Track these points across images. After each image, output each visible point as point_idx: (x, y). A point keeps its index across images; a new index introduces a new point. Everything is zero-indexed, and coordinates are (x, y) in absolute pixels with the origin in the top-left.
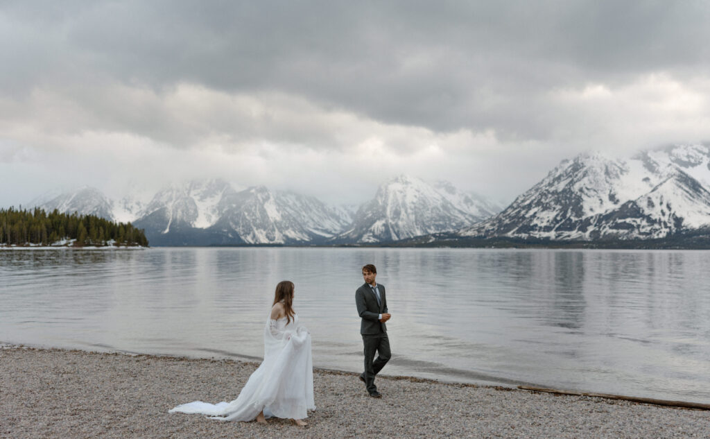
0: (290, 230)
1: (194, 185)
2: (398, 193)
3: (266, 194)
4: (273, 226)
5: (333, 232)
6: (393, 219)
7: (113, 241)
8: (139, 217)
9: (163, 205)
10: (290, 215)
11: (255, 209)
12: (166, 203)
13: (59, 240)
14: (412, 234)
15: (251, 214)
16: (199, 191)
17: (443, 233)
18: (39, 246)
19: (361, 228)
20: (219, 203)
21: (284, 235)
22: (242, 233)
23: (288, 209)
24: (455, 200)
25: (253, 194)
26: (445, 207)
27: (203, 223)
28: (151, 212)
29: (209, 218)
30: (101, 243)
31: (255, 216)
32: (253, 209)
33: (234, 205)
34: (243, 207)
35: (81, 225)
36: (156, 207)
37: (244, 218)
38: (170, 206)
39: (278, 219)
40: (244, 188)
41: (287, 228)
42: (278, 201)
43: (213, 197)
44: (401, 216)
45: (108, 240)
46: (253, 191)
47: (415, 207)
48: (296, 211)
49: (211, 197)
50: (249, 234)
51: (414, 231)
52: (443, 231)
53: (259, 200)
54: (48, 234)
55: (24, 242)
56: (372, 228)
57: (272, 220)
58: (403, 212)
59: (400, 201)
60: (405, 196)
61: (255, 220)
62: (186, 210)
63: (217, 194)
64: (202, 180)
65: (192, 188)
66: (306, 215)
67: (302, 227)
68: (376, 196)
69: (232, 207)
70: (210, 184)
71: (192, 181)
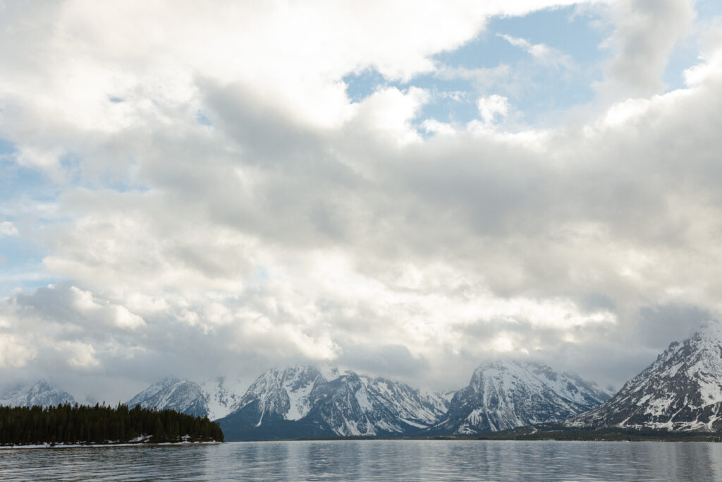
0: (382, 420)
1: (289, 374)
2: (494, 380)
3: (357, 383)
4: (364, 417)
5: (427, 422)
6: (490, 407)
7: (187, 437)
8: (233, 410)
10: (382, 404)
11: (346, 399)
12: (260, 394)
13: (137, 437)
14: (513, 425)
15: (342, 404)
16: (291, 381)
17: (547, 424)
18: (117, 443)
19: (457, 418)
20: (311, 394)
21: (376, 427)
22: (333, 425)
23: (380, 398)
24: (557, 387)
25: (344, 383)
26: (546, 395)
27: (294, 415)
28: (245, 404)
29: (300, 410)
31: (346, 406)
32: (344, 398)
33: (325, 396)
34: (334, 397)
36: (250, 399)
37: (336, 409)
38: (263, 398)
39: (370, 409)
40: (334, 377)
41: (379, 419)
42: (369, 390)
43: (305, 387)
44: (500, 405)
45: (184, 435)
46: (344, 380)
47: (514, 395)
48: (387, 400)
49: (303, 387)
50: (340, 426)
51: (515, 421)
52: (547, 421)
53: (350, 389)
56: (469, 418)
57: (363, 411)
58: (501, 400)
59: (497, 389)
60: (502, 382)
61: (345, 411)
62: (278, 403)
63: (309, 384)
64: (295, 371)
65: (285, 379)
66: (398, 404)
67: (394, 417)
68: (471, 383)
69: (323, 397)
70: (302, 374)
71: (285, 372)
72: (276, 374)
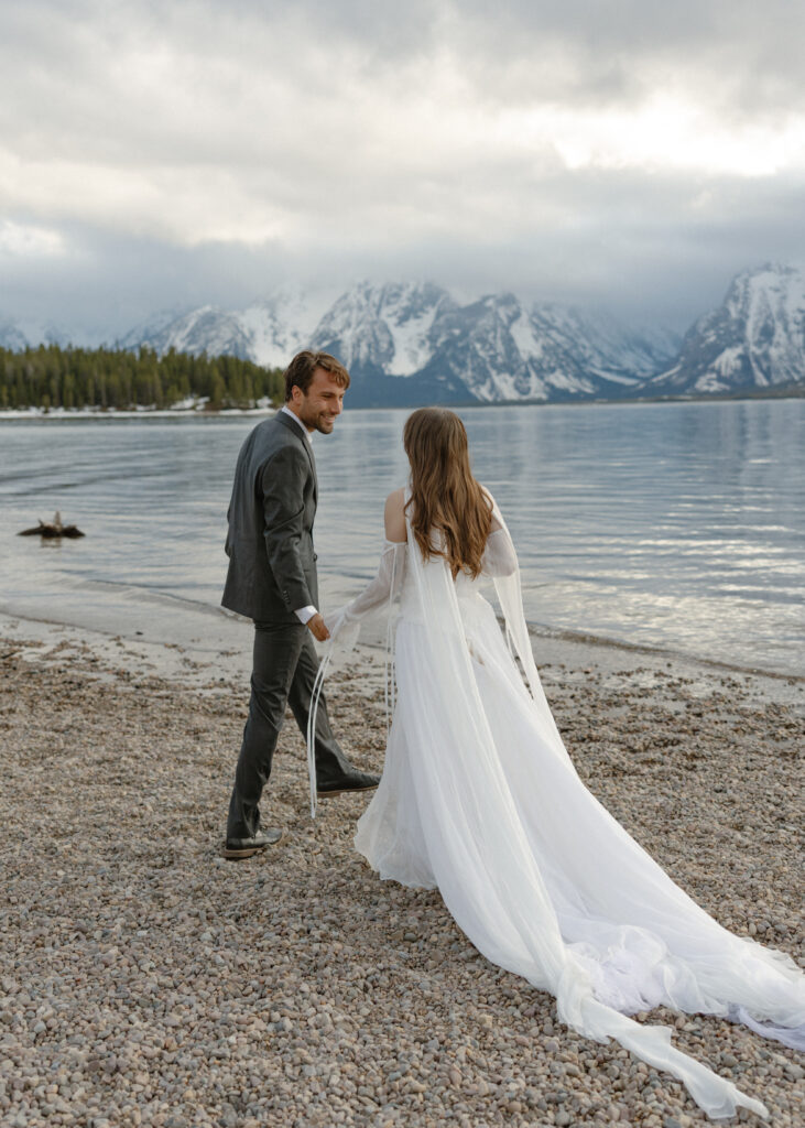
0: (558, 373)
1: (390, 295)
2: (771, 294)
3: (514, 308)
4: (527, 368)
5: (639, 374)
6: (759, 344)
7: (266, 401)
9: (336, 335)
10: (558, 345)
11: (495, 338)
12: (341, 331)
13: (181, 400)
14: (798, 372)
15: (488, 347)
16: (396, 307)
18: (150, 410)
19: (695, 364)
20: (432, 329)
21: (547, 384)
22: (471, 382)
23: (554, 334)
25: (490, 309)
27: (403, 365)
29: (413, 356)
30: (247, 403)
31: (495, 350)
32: (491, 335)
33: (457, 332)
34: (472, 334)
35: (216, 374)
36: (325, 339)
37: (475, 355)
38: (348, 337)
39: (537, 353)
40: (472, 299)
41: (552, 370)
42: (535, 320)
43: (420, 317)
44: (776, 339)
45: (259, 397)
46: (490, 303)
48: (568, 337)
49: (417, 317)
50: (483, 383)
53: (501, 320)
54: (165, 389)
55: (127, 404)
56: (716, 364)
57: (525, 357)
58: (779, 329)
59: (775, 309)
60: (784, 298)
61: (493, 358)
62: (374, 344)
63: (427, 312)
64: (401, 288)
65: (384, 303)
66: (587, 344)
67: (580, 368)
68: (726, 301)
69: (452, 335)
70: (415, 294)
71: (384, 290)
72: (368, 295)
